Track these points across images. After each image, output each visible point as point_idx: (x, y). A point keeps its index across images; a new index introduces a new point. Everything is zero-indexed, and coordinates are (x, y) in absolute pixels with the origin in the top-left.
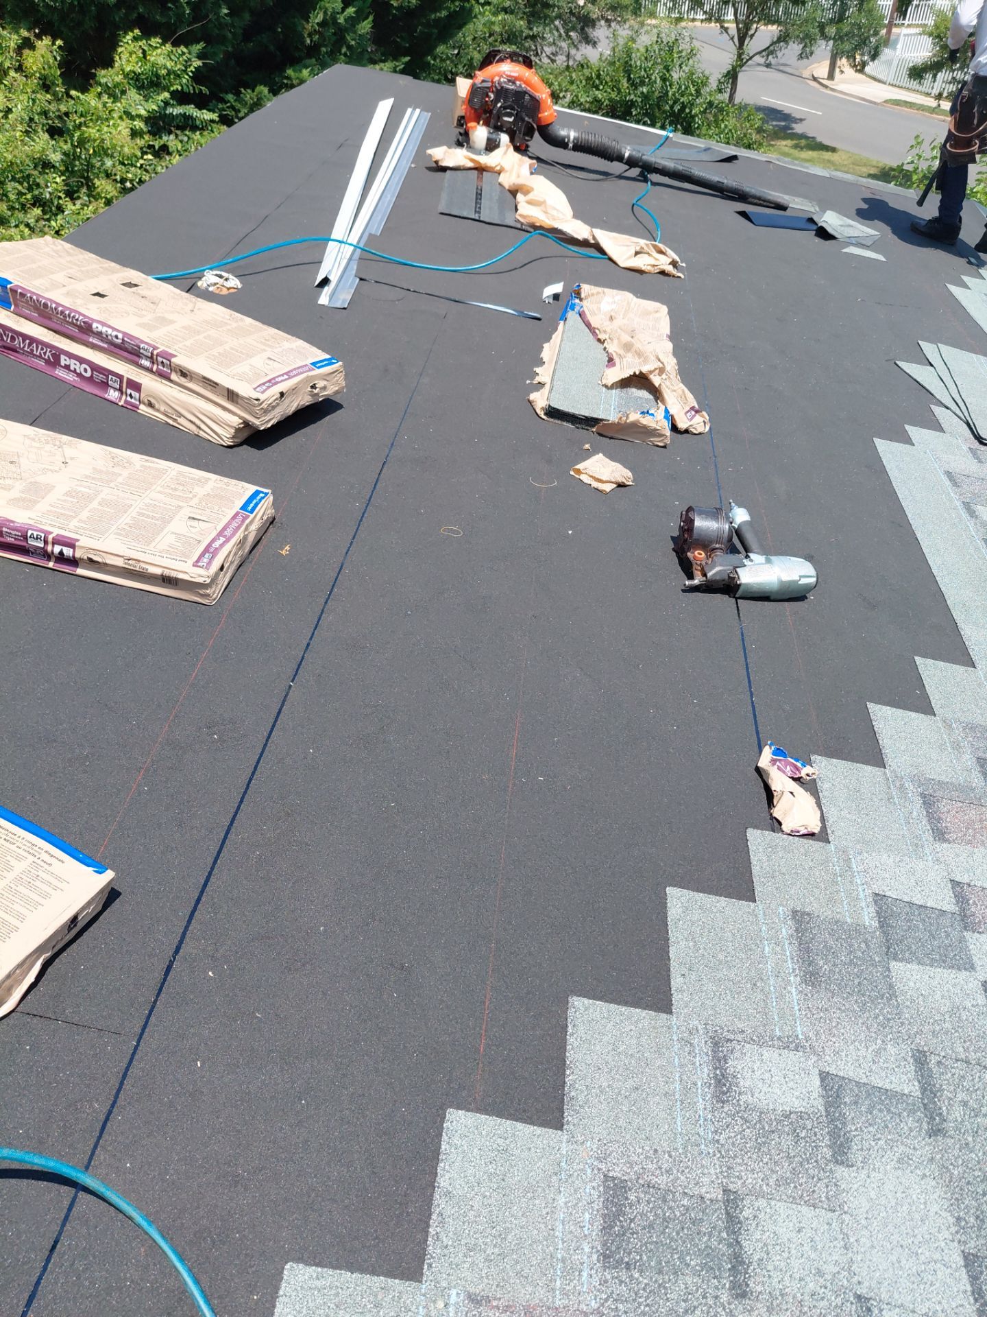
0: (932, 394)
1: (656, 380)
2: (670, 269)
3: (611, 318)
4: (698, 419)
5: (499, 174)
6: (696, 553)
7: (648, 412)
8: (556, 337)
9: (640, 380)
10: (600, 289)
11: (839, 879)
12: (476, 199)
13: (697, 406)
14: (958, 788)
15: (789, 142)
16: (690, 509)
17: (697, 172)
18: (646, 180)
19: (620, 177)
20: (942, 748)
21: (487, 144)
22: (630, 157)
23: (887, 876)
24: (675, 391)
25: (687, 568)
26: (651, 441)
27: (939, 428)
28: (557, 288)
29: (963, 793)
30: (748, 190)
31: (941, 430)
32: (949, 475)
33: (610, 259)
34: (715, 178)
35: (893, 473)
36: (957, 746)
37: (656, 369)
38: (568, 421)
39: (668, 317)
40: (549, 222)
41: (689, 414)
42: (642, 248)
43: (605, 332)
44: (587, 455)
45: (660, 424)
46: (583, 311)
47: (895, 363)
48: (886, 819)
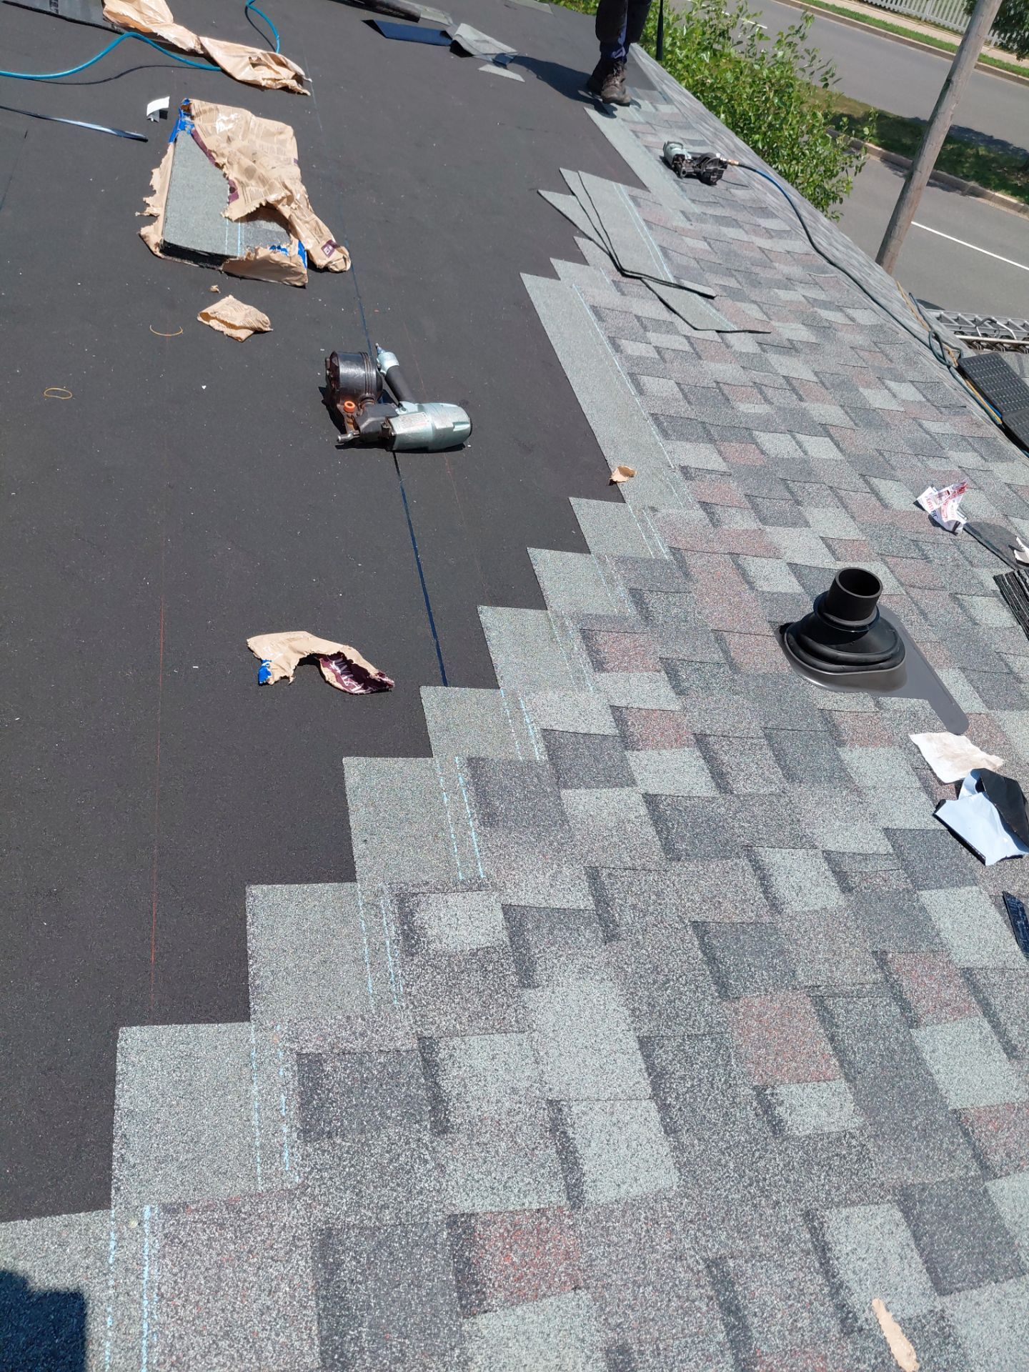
0: (575, 225)
1: (286, 211)
2: (293, 84)
3: (229, 140)
4: (337, 255)
6: (346, 404)
7: (279, 248)
8: (167, 161)
9: (268, 212)
10: (212, 106)
11: (510, 721)
13: (334, 240)
14: (612, 619)
16: (333, 355)
20: (597, 583)
23: (554, 711)
24: (307, 222)
25: (339, 421)
26: (287, 281)
27: (580, 259)
28: (163, 103)
29: (618, 623)
31: (585, 262)
32: (595, 309)
33: (224, 71)
35: (541, 310)
36: (610, 581)
37: (283, 198)
38: (189, 259)
39: (294, 139)
40: (145, 25)
41: (326, 249)
42: (259, 59)
43: (223, 155)
44: (216, 297)
45: (293, 260)
46: (196, 131)
47: (538, 193)
48: (548, 659)
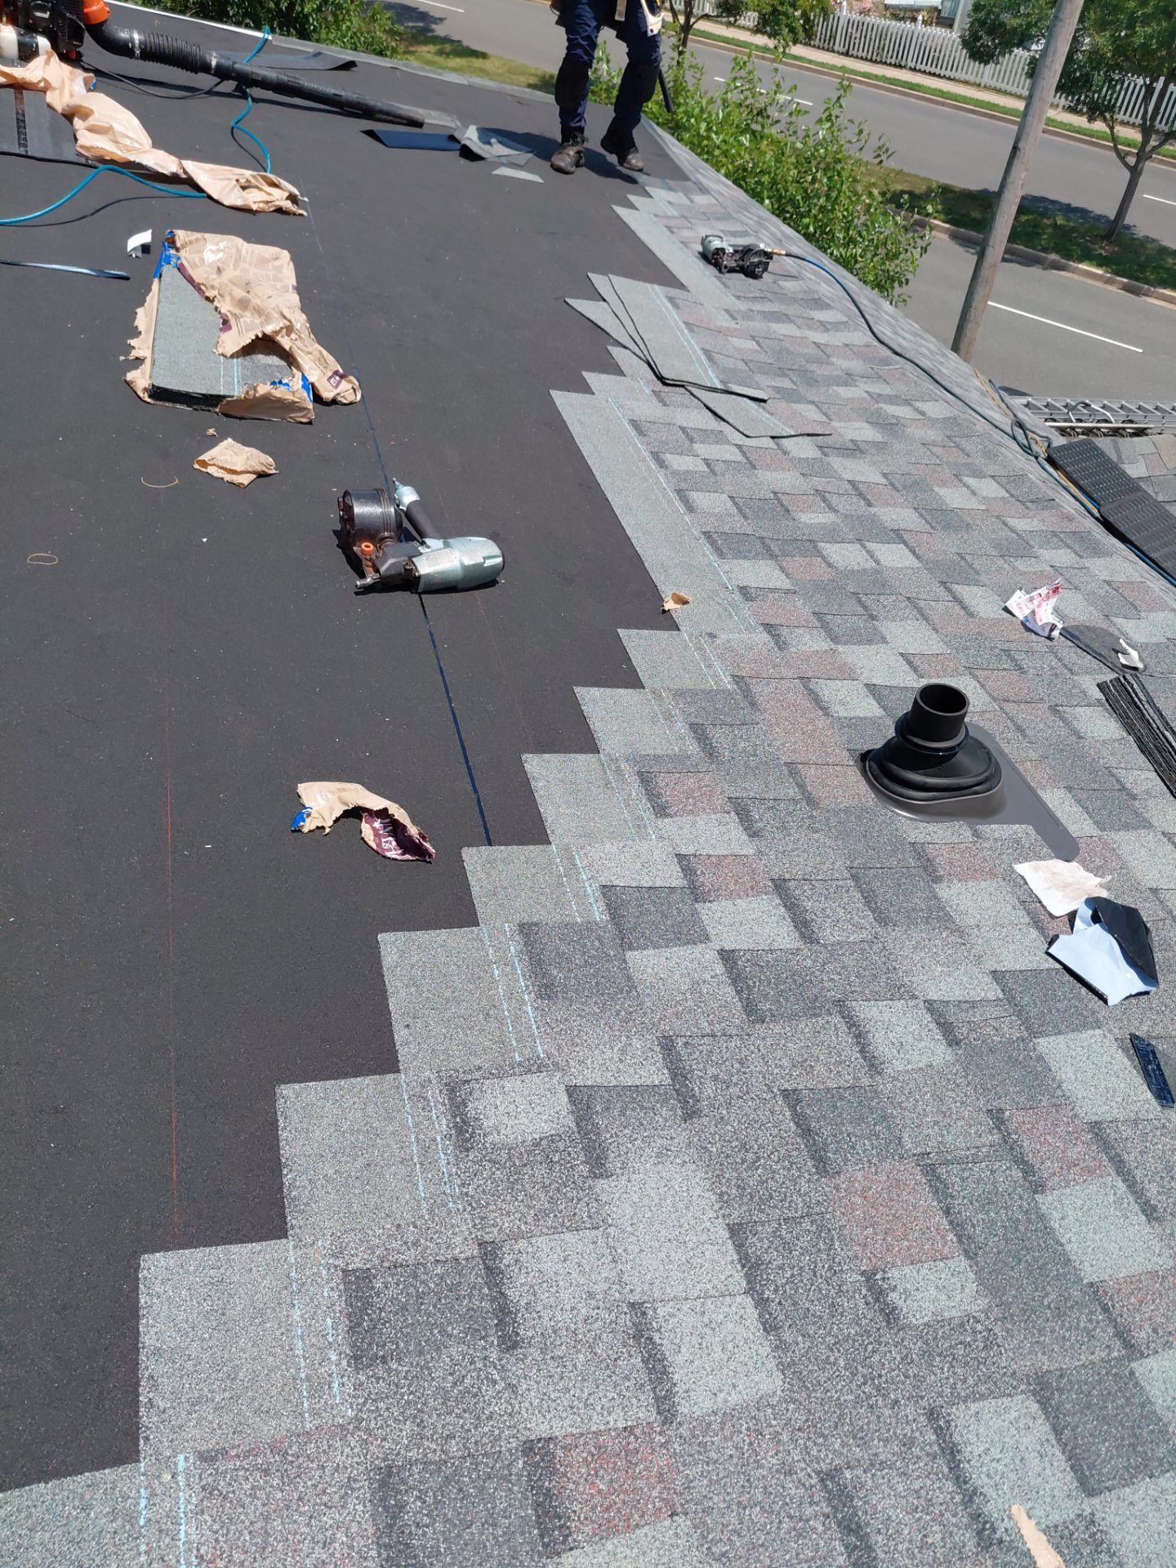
0: (608, 334)
1: (285, 342)
2: (288, 205)
3: (219, 270)
4: (345, 386)
5: (45, 92)
6: (363, 546)
7: (280, 382)
8: (152, 299)
9: (265, 344)
10: (199, 235)
11: (565, 879)
12: (19, 127)
13: (341, 371)
14: (673, 758)
15: (431, 48)
16: (346, 494)
17: (307, 83)
18: (245, 96)
19: (210, 93)
20: (654, 720)
21: (20, 50)
22: (218, 66)
23: (613, 864)
24: (310, 353)
25: (356, 565)
26: (291, 418)
27: (617, 371)
28: (145, 237)
29: (679, 762)
30: (372, 103)
31: (621, 373)
32: (634, 424)
33: (210, 197)
34: (331, 90)
35: (575, 429)
36: (668, 716)
37: (282, 328)
38: (181, 403)
39: (291, 264)
40: (122, 154)
41: (332, 380)
42: (248, 181)
43: (213, 287)
44: (213, 442)
45: (297, 395)
46: (182, 264)
47: (565, 302)
48: (604, 807)
